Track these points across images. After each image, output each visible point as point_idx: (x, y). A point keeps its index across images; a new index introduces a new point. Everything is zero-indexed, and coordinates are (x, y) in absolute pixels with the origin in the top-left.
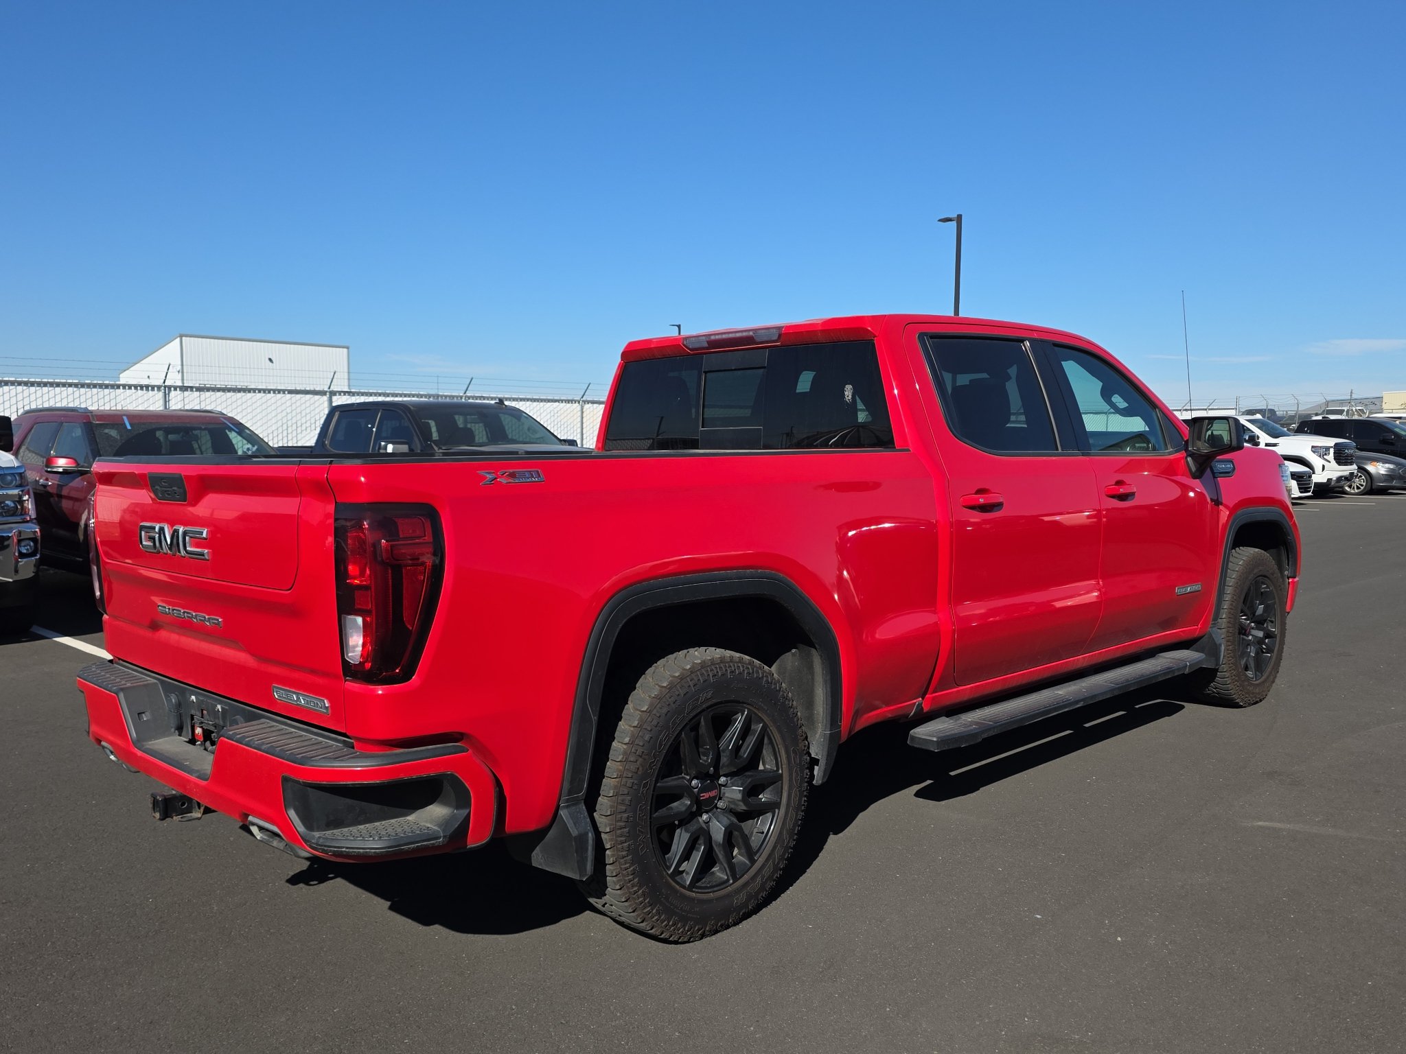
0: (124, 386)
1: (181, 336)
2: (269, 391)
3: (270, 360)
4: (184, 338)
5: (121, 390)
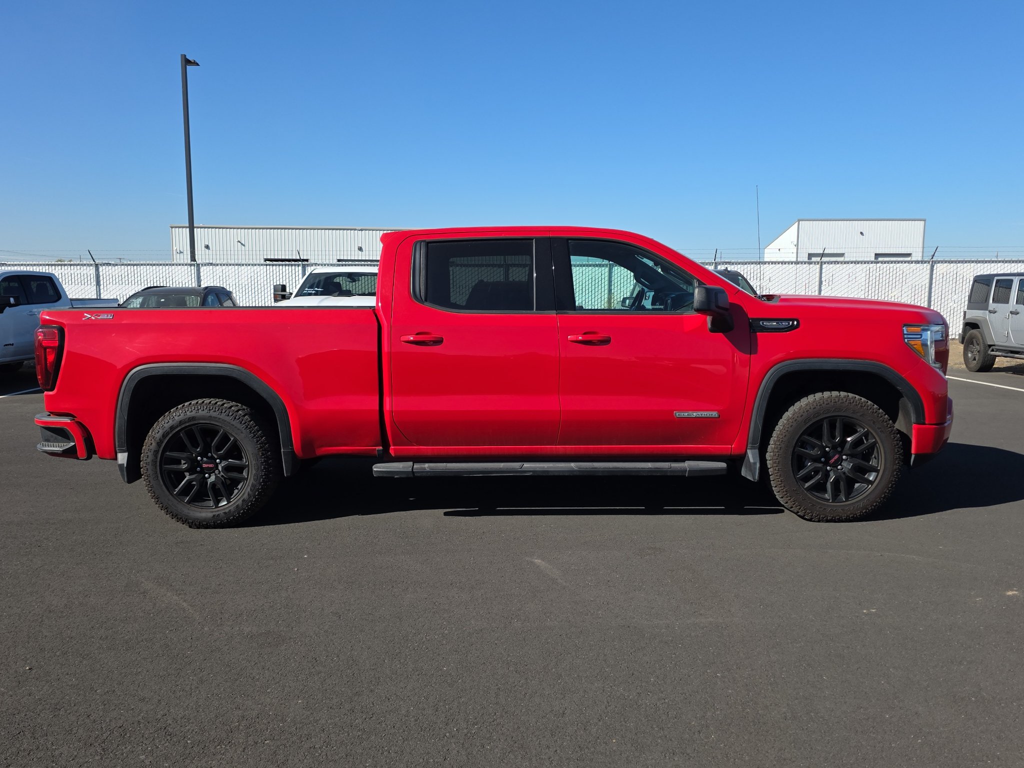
0: (769, 263)
1: (799, 221)
2: (858, 262)
3: (862, 233)
4: (800, 222)
5: (767, 265)
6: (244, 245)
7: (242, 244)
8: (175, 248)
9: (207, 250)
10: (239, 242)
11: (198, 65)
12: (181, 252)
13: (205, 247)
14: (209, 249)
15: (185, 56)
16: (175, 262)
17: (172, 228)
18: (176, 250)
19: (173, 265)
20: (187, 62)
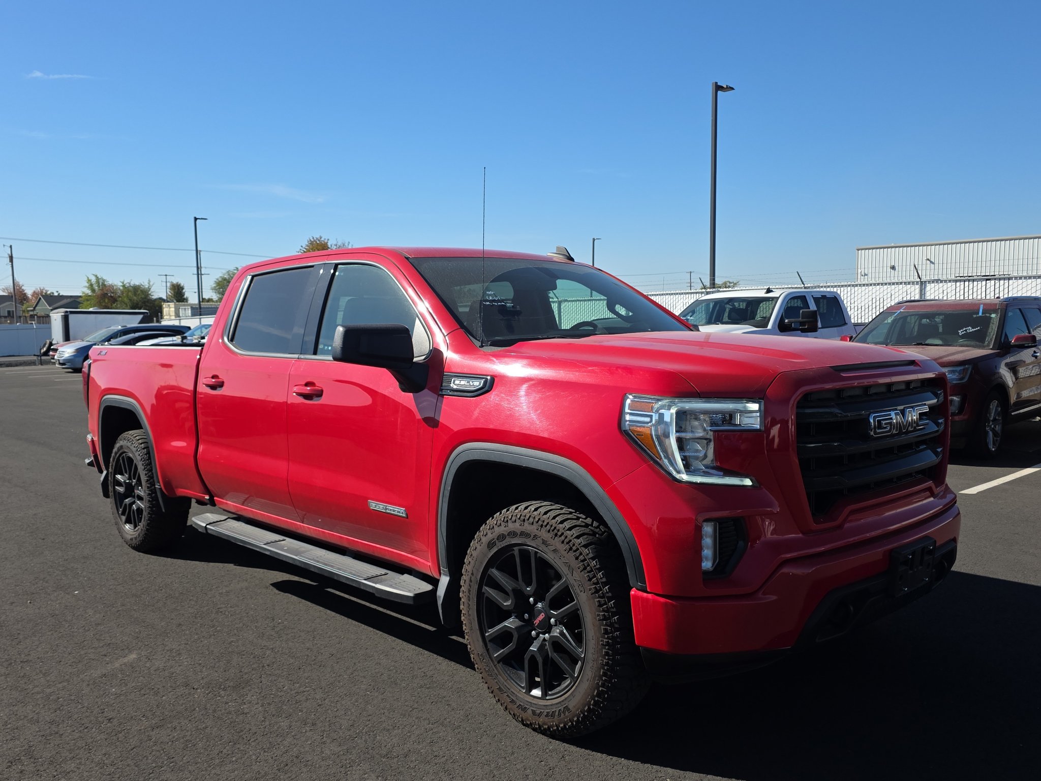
6: (933, 263)
7: (931, 262)
8: (860, 271)
9: (893, 271)
10: (928, 260)
11: (733, 89)
12: (865, 275)
13: (891, 268)
14: (895, 270)
15: (716, 83)
16: (859, 282)
17: (858, 250)
18: (861, 272)
19: (857, 285)
20: (718, 88)
